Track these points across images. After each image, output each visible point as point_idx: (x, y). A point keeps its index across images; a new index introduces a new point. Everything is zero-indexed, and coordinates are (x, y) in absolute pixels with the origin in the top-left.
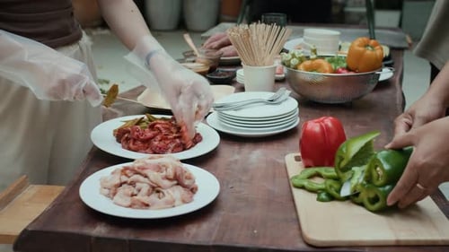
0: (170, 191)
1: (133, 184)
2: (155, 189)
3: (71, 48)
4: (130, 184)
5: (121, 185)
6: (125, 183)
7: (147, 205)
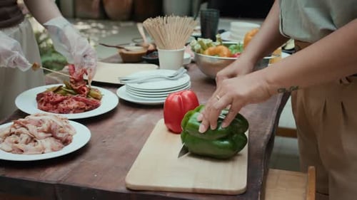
0: (43, 141)
1: (18, 134)
2: (33, 139)
3: (11, 29)
4: (17, 135)
5: (11, 135)
6: (14, 133)
7: (22, 151)
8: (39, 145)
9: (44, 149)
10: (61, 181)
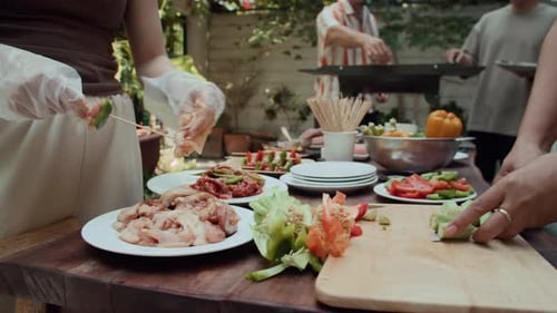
1: (151, 216)
4: (148, 216)
5: (138, 217)
6: (143, 215)
7: (156, 241)
8: (185, 232)
9: (195, 239)
10: (231, 294)
